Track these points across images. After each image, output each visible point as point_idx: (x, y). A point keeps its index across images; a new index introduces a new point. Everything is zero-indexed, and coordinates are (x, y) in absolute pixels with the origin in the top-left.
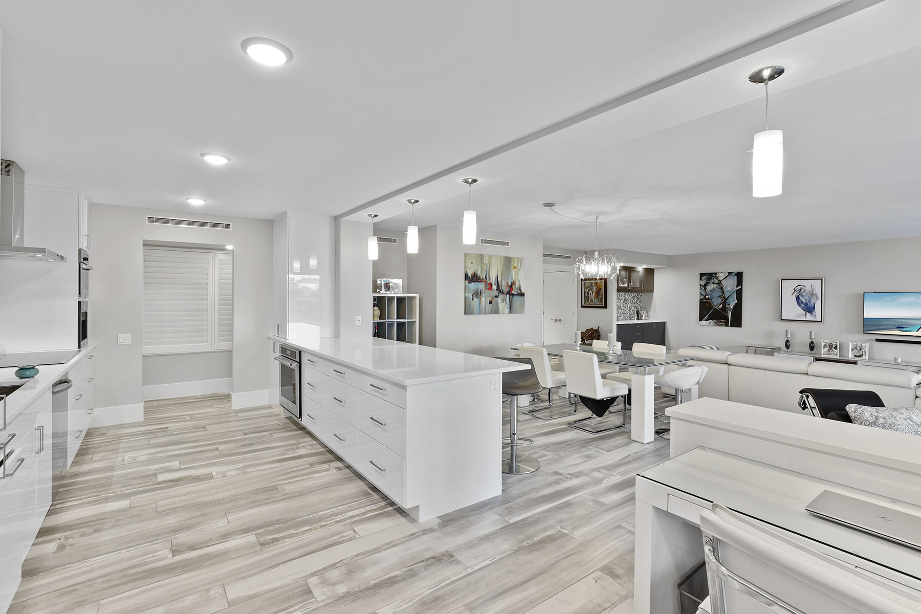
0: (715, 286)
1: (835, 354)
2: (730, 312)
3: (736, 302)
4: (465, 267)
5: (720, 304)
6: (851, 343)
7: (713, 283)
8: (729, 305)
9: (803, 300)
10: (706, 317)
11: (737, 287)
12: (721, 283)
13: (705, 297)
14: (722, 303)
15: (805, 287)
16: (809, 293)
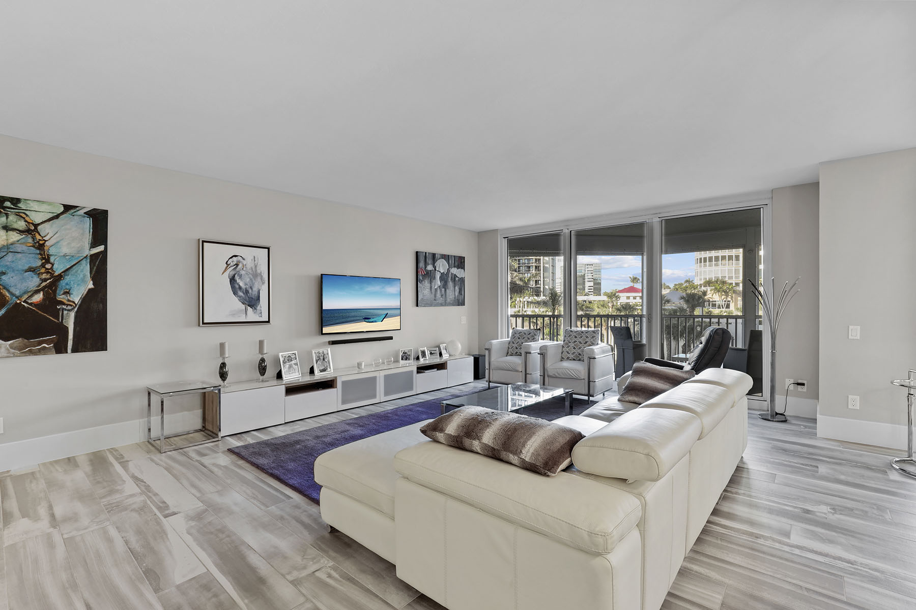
0: (15, 236)
2: (72, 314)
3: (91, 286)
5: (37, 292)
7: (7, 228)
8: (67, 293)
9: (241, 284)
11: (92, 246)
12: (36, 230)
14: (42, 289)
15: (244, 259)
16: (250, 271)
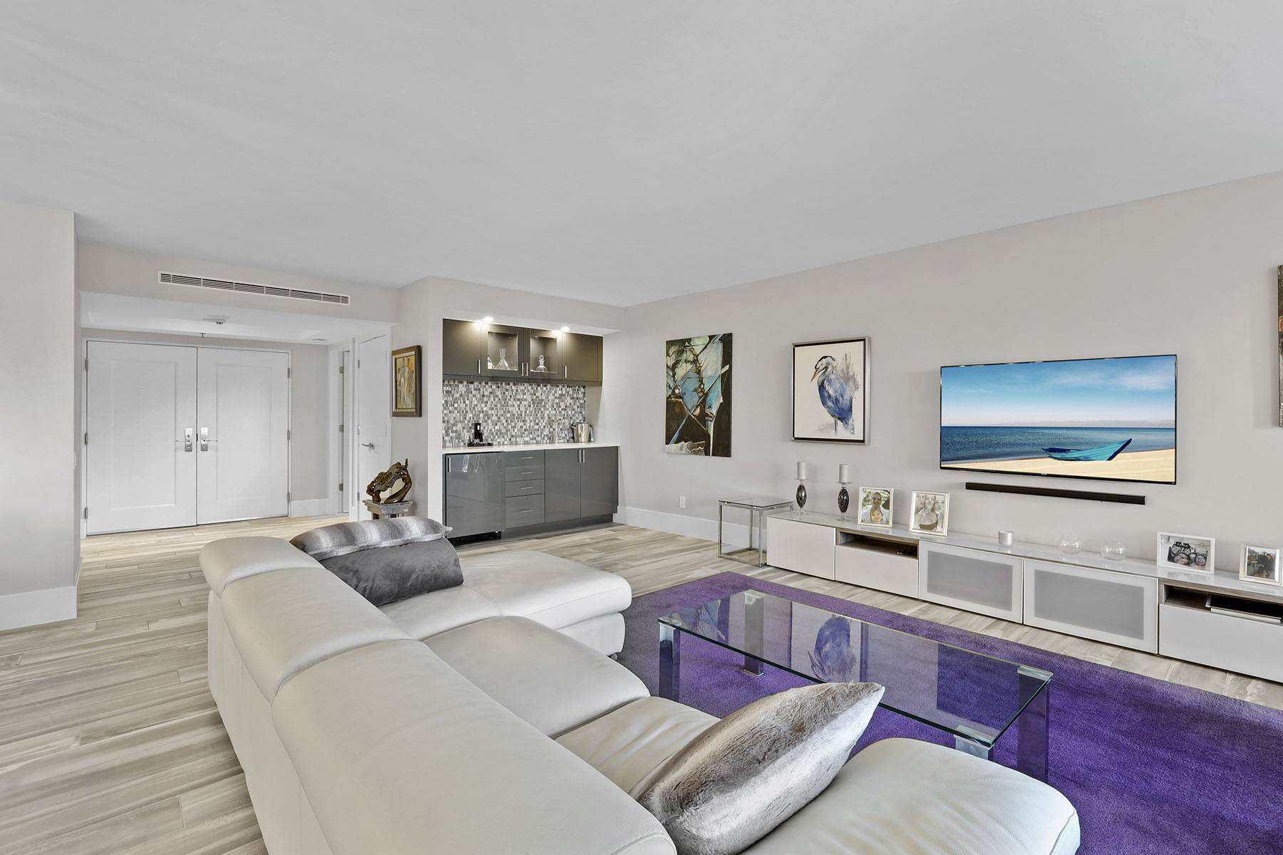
0: (689, 366)
1: (884, 519)
2: (713, 424)
3: (722, 401)
5: (697, 406)
7: (686, 361)
8: (710, 407)
9: (831, 392)
10: (676, 436)
11: (723, 367)
12: (697, 360)
13: (674, 391)
15: (833, 360)
16: (841, 374)
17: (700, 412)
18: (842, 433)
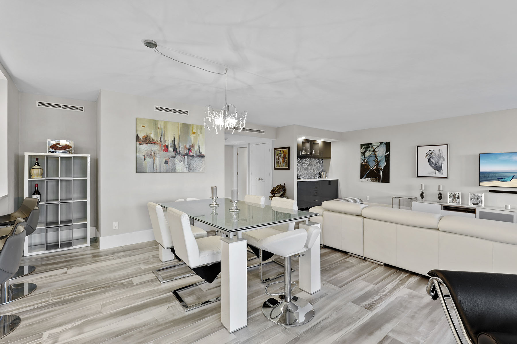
0: (371, 153)
1: (458, 202)
2: (382, 172)
3: (386, 164)
4: (137, 130)
5: (375, 166)
6: (470, 194)
7: (370, 151)
8: (380, 166)
10: (365, 176)
11: (386, 153)
12: (375, 150)
13: (364, 161)
14: (376, 165)
15: (434, 151)
16: (437, 156)
17: (376, 168)
18: (438, 174)
